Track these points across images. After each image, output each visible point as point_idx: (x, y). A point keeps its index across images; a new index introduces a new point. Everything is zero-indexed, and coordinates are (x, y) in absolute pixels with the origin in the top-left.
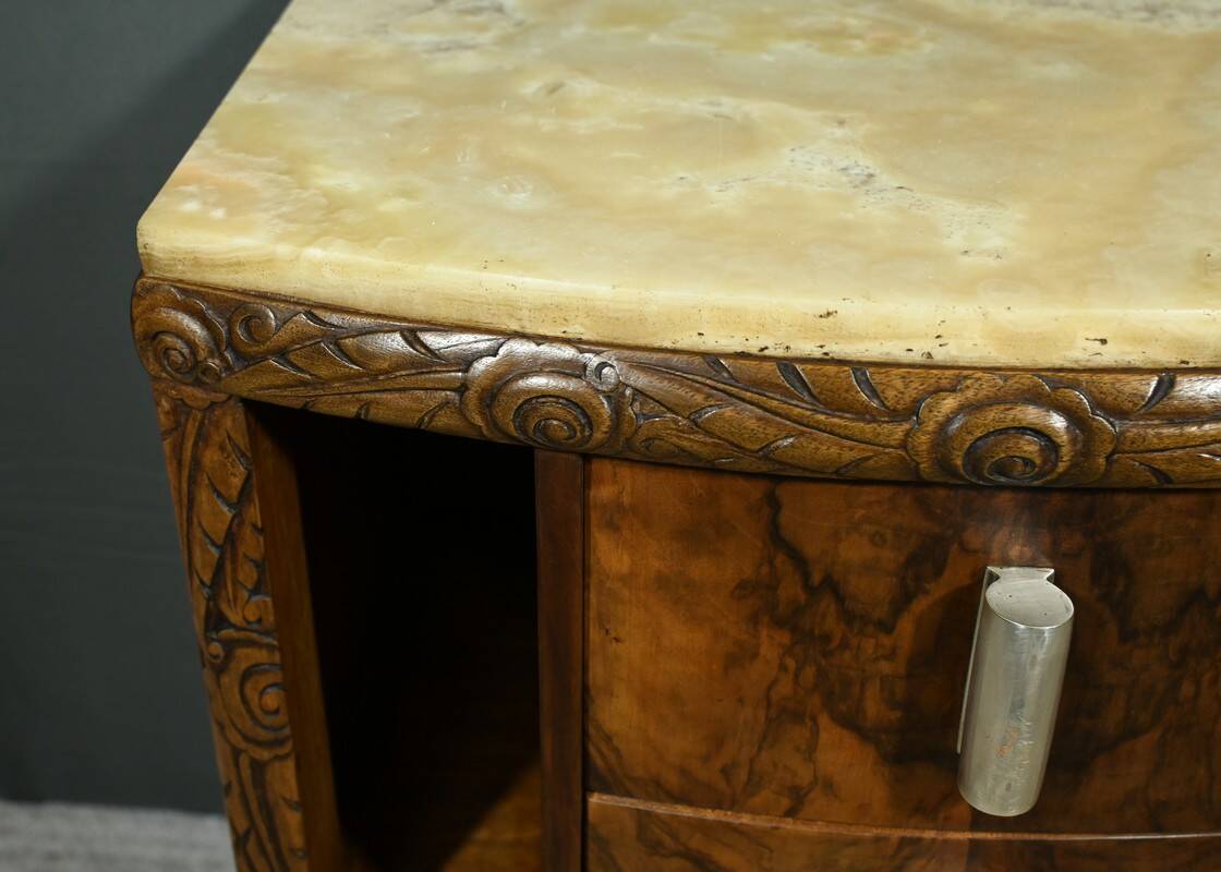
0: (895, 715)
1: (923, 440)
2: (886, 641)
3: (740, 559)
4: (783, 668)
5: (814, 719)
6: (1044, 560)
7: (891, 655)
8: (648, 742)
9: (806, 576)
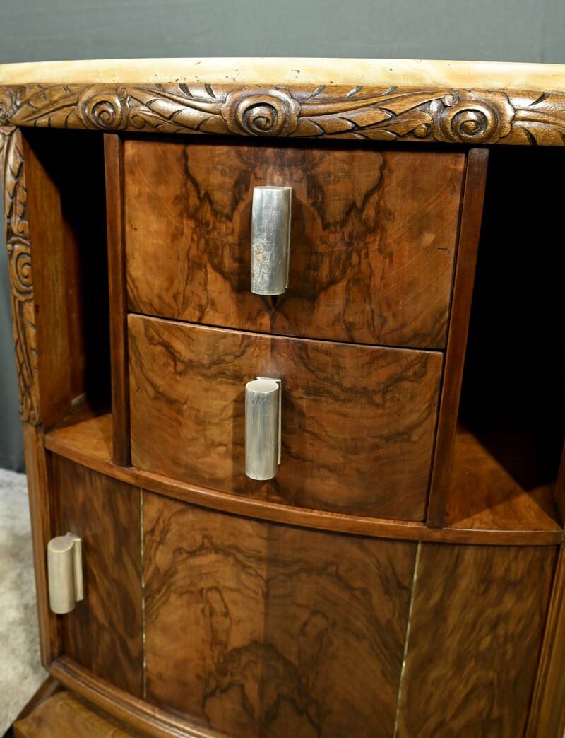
1: (227, 110)
2: (230, 225)
3: (175, 185)
4: (193, 240)
5: (205, 267)
6: (288, 183)
7: (232, 233)
8: (147, 282)
9: (199, 193)
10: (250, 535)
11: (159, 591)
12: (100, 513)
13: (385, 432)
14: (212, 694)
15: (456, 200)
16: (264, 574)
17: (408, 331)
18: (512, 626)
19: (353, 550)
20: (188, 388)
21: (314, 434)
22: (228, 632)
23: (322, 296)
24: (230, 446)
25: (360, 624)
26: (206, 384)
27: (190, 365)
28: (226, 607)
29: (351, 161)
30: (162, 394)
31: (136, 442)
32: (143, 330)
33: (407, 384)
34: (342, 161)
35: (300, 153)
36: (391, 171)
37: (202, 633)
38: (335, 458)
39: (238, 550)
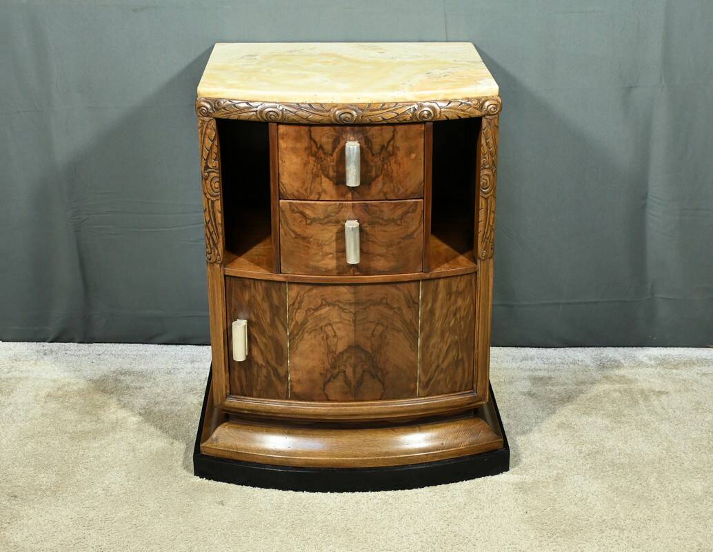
0: (335, 174)
1: (332, 116)
2: (332, 158)
3: (305, 143)
4: (314, 165)
5: (321, 176)
7: (333, 161)
8: (291, 185)
9: (317, 145)
10: (345, 293)
11: (297, 334)
12: (260, 303)
13: (403, 236)
14: (329, 381)
15: (423, 140)
16: (353, 310)
17: (409, 192)
18: (463, 313)
19: (392, 290)
20: (313, 231)
21: (373, 242)
22: (336, 345)
23: (373, 184)
24: (335, 254)
25: (399, 325)
26: (322, 228)
27: (314, 220)
28: (335, 332)
29: (381, 130)
30: (300, 235)
31: (284, 261)
32: (288, 207)
33: (410, 215)
34: (378, 130)
35: (361, 128)
36: (397, 133)
37: (323, 350)
38: (383, 250)
39: (340, 302)
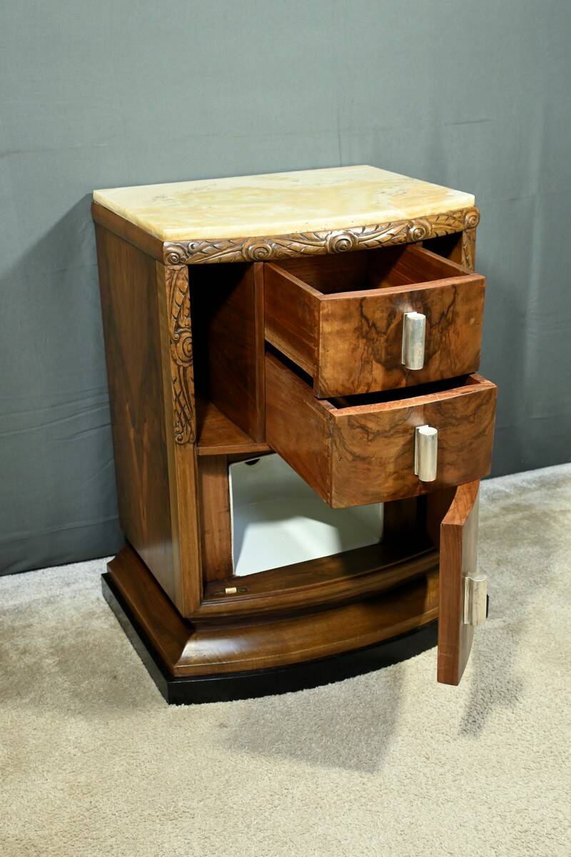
0: (389, 357)
2: (385, 337)
3: (355, 322)
5: (372, 362)
7: (387, 341)
9: (369, 324)
20: (376, 449)
26: (387, 441)
27: (377, 434)
30: (358, 456)
32: (346, 421)
